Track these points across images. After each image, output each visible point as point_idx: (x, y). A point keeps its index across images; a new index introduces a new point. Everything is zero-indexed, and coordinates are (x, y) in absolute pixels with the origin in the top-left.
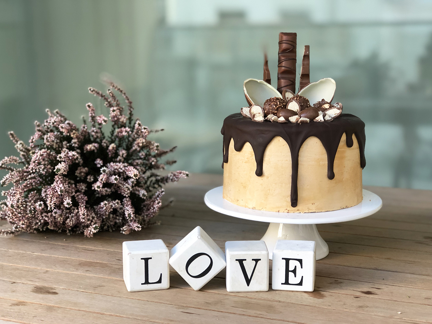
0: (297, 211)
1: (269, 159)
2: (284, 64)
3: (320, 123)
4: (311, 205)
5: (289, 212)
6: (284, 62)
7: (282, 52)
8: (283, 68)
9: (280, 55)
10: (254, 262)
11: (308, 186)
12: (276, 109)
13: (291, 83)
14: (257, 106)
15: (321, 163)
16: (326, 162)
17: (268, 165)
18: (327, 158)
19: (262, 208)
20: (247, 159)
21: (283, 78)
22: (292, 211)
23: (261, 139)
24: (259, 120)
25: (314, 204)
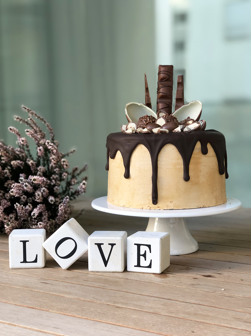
0: (158, 208)
1: (134, 164)
2: (161, 90)
3: (177, 133)
4: (170, 203)
5: (151, 208)
6: (161, 89)
7: (161, 80)
8: (161, 94)
9: (159, 83)
10: (110, 246)
11: (166, 186)
12: (146, 124)
13: (167, 106)
14: (133, 123)
15: (177, 166)
16: (182, 166)
17: (133, 168)
18: (183, 162)
19: (130, 206)
20: (119, 164)
21: (161, 102)
22: (154, 208)
23: (127, 146)
24: (128, 132)
25: (172, 203)
